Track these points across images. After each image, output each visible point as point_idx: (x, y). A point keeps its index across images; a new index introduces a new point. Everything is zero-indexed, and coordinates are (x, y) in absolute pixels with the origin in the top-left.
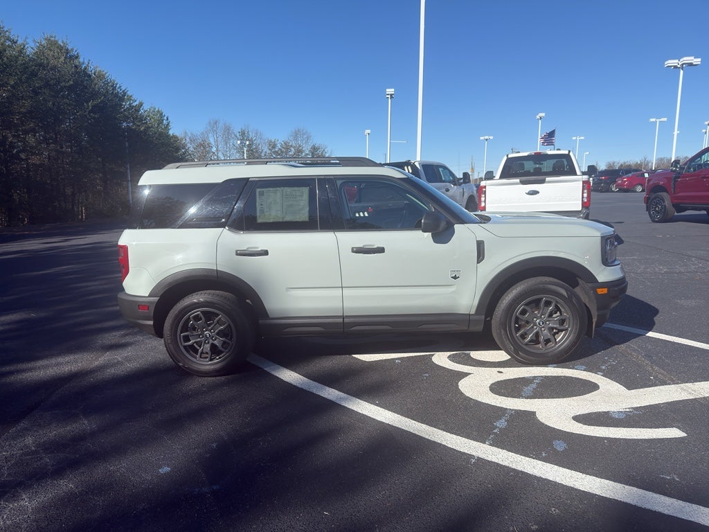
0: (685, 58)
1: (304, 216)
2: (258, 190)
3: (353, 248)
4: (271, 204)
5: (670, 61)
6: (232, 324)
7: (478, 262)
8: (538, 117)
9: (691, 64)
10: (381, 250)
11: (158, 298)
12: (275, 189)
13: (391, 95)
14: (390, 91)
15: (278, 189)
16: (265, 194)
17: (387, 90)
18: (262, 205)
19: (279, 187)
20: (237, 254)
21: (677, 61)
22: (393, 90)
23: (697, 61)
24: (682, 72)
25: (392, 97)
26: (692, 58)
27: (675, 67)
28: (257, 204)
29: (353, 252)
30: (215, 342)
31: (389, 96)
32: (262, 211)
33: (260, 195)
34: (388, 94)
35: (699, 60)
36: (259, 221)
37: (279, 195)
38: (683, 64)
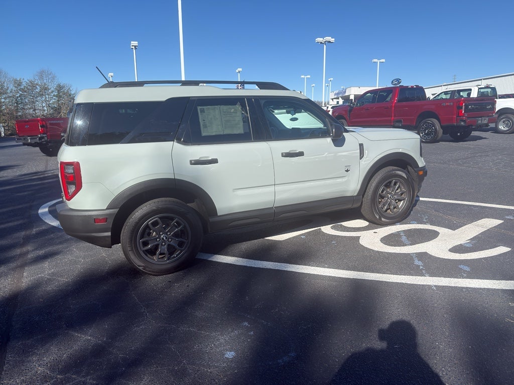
0: (327, 38)
1: (240, 130)
2: (199, 108)
3: (282, 154)
4: (212, 121)
5: (318, 39)
6: (187, 226)
7: (361, 159)
8: (237, 71)
9: (329, 42)
10: (301, 154)
11: (118, 210)
12: (213, 107)
13: (135, 46)
14: (135, 43)
15: (216, 106)
16: (206, 112)
17: (132, 42)
18: (204, 120)
19: (217, 105)
20: (191, 164)
21: (322, 39)
22: (137, 43)
23: (332, 40)
24: (325, 46)
25: (136, 48)
26: (330, 38)
27: (321, 43)
28: (200, 121)
29: (283, 156)
30: (171, 243)
31: (133, 47)
32: (205, 126)
33: (201, 112)
34: (132, 46)
35: (334, 39)
36: (204, 134)
37: (217, 112)
38: (325, 42)
